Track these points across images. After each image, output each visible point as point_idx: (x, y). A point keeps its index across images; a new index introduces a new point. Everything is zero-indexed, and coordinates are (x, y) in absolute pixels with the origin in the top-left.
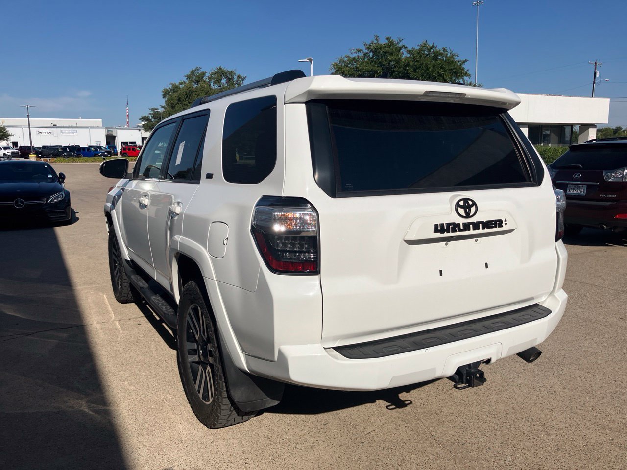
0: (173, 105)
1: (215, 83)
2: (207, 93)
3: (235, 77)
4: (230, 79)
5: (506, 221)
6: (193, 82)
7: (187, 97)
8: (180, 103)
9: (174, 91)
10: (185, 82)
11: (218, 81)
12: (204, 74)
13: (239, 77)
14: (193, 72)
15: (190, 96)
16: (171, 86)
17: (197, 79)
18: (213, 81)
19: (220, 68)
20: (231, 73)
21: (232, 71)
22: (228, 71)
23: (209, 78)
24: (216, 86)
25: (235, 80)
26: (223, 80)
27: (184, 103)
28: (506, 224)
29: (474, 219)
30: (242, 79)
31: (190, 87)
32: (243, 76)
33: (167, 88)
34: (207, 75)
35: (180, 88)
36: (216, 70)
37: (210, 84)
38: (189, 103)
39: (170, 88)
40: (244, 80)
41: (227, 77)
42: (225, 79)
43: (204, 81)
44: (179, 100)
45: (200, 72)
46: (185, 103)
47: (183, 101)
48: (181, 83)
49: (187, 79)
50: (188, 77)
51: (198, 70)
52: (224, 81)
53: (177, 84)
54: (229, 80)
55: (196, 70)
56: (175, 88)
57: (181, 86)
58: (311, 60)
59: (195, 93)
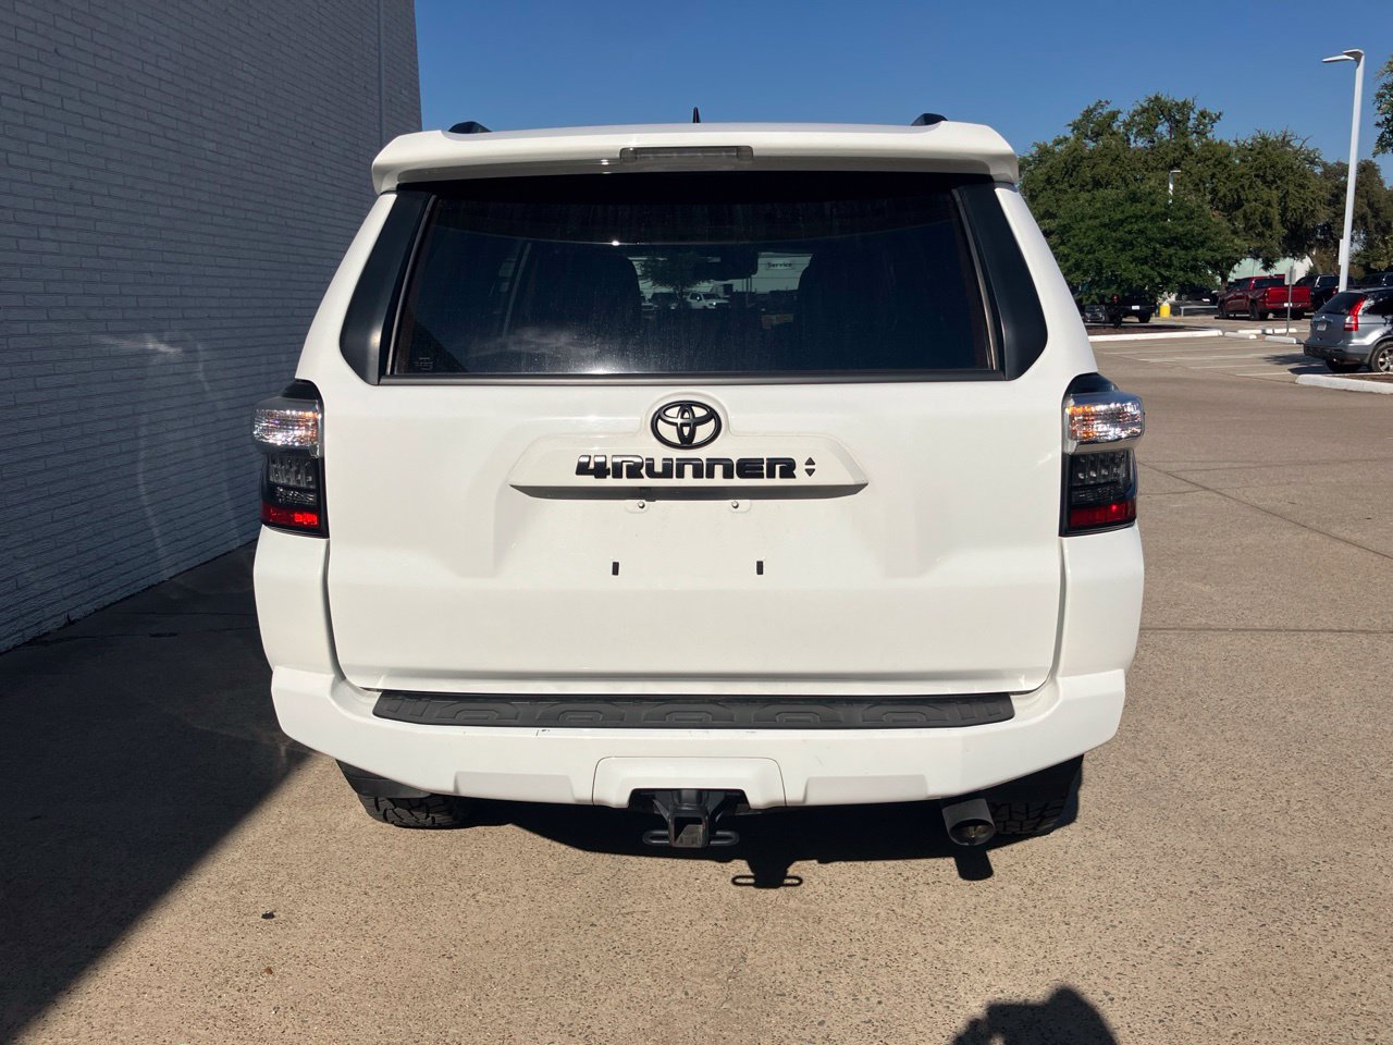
0: (1034, 194)
1: (1139, 134)
2: (1114, 160)
3: (1192, 116)
4: (1179, 122)
5: (810, 462)
6: (1087, 136)
7: (1067, 172)
8: (1048, 187)
9: (1041, 161)
10: (1066, 139)
11: (1148, 130)
12: (1114, 115)
13: (1203, 114)
14: (1088, 114)
15: (1073, 171)
16: (1034, 150)
17: (1096, 129)
18: (1135, 130)
19: (1157, 98)
20: (1184, 107)
21: (1184, 104)
22: (1177, 104)
23: (1126, 124)
24: (1141, 143)
25: (1191, 123)
26: (1160, 126)
27: (1057, 186)
28: (810, 472)
29: (702, 454)
30: (1211, 119)
31: (1076, 150)
32: (1213, 111)
33: (1027, 155)
34: (1121, 117)
35: (1053, 153)
36: (1145, 105)
37: (1129, 139)
38: (1071, 186)
39: (1032, 156)
40: (1214, 121)
41: (1170, 118)
42: (1166, 124)
43: (1114, 133)
44: (1049, 180)
45: (1105, 112)
46: (1062, 187)
47: (1057, 182)
48: (1058, 143)
49: (1073, 130)
50: (1076, 127)
51: (1102, 107)
52: (1163, 129)
53: (1050, 144)
54: (1177, 126)
55: (1095, 109)
56: (1044, 153)
57: (1058, 149)
58: (1357, 57)
59: (1085, 163)
